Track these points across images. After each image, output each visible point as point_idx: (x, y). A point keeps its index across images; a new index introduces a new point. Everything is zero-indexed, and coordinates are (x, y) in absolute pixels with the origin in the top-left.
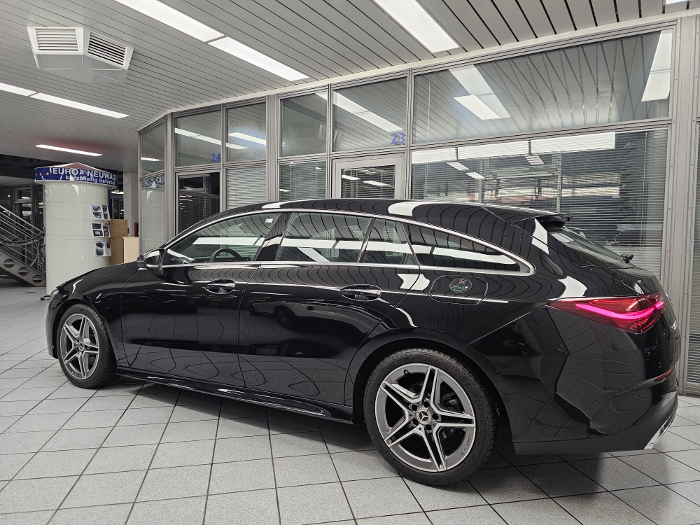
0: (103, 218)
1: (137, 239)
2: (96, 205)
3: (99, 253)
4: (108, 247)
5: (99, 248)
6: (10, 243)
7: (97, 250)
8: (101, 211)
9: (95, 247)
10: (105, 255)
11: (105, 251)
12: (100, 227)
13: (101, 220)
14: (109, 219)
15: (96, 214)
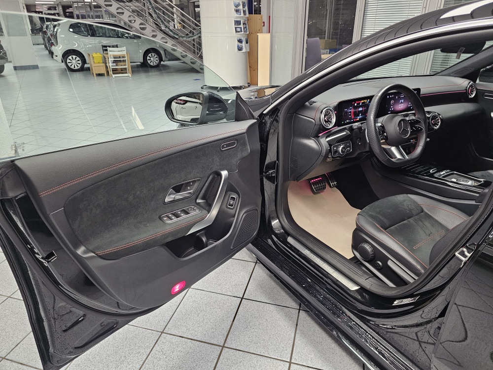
0: (242, 14)
1: (269, 35)
2: (237, 2)
3: (240, 49)
4: (247, 43)
5: (240, 44)
6: (183, 37)
7: (238, 46)
8: (241, 7)
9: (237, 43)
10: (244, 50)
11: (244, 47)
12: (240, 24)
13: (241, 17)
14: (247, 15)
15: (237, 11)
